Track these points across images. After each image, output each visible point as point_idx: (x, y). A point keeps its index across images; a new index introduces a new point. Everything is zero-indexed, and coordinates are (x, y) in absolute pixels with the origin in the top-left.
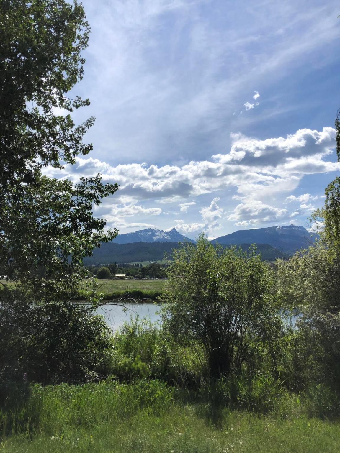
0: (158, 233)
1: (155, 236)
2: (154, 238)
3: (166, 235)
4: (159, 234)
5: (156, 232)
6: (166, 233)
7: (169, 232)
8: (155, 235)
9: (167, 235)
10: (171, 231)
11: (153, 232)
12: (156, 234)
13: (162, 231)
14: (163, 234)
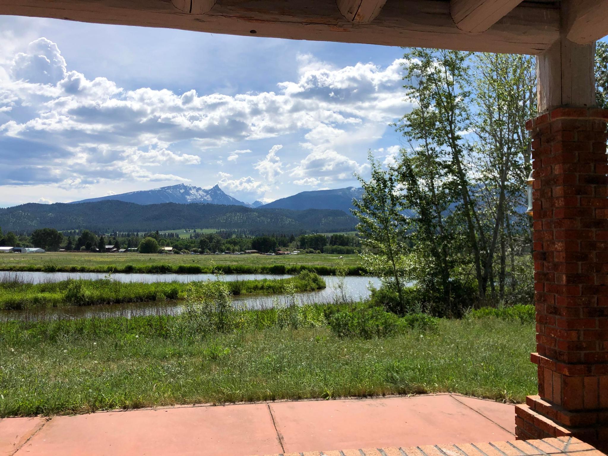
0: (193, 191)
1: (189, 195)
2: (188, 197)
3: (205, 194)
6: (205, 191)
7: (210, 190)
9: (207, 195)
10: (212, 189)
11: (187, 189)
12: (191, 192)
14: (201, 192)
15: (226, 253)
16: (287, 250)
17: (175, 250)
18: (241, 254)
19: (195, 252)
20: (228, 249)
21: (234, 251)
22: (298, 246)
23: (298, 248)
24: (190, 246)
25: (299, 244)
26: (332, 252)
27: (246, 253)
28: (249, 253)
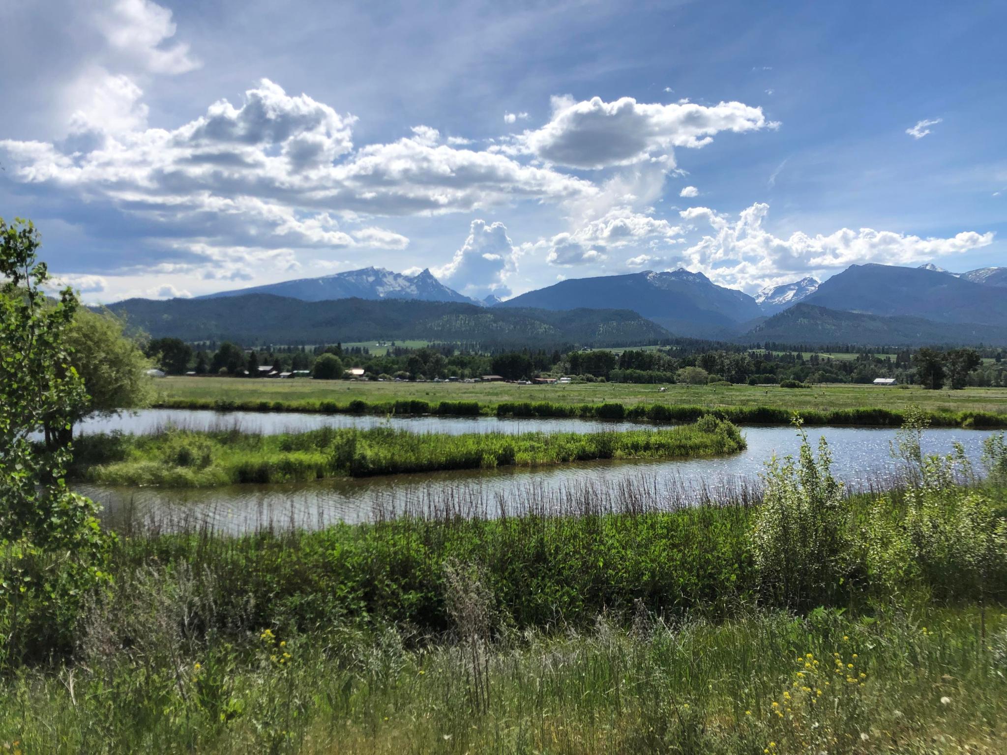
0: (389, 279)
1: (383, 286)
2: (380, 289)
4: (393, 282)
5: (384, 275)
6: (408, 279)
7: (415, 278)
8: (382, 284)
9: (411, 285)
10: (418, 276)
11: (379, 275)
12: (385, 280)
13: (399, 275)
14: (400, 280)
15: (452, 380)
16: (549, 376)
17: (369, 373)
18: (476, 381)
19: (402, 377)
20: (454, 374)
21: (463, 377)
22: (566, 369)
23: (566, 374)
24: (391, 368)
25: (568, 365)
26: (625, 379)
27: (483, 380)
28: (488, 380)
